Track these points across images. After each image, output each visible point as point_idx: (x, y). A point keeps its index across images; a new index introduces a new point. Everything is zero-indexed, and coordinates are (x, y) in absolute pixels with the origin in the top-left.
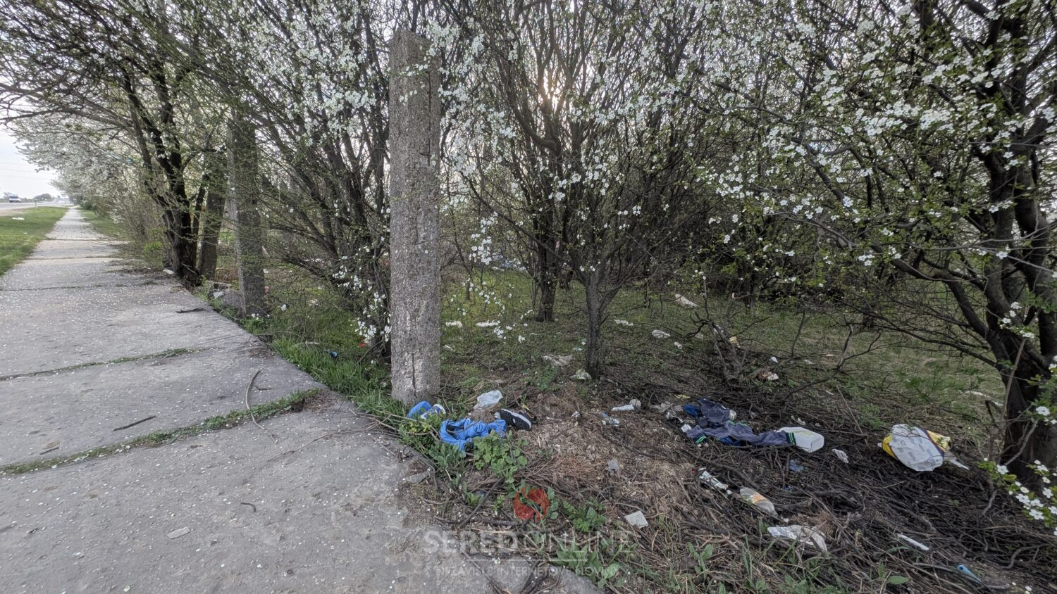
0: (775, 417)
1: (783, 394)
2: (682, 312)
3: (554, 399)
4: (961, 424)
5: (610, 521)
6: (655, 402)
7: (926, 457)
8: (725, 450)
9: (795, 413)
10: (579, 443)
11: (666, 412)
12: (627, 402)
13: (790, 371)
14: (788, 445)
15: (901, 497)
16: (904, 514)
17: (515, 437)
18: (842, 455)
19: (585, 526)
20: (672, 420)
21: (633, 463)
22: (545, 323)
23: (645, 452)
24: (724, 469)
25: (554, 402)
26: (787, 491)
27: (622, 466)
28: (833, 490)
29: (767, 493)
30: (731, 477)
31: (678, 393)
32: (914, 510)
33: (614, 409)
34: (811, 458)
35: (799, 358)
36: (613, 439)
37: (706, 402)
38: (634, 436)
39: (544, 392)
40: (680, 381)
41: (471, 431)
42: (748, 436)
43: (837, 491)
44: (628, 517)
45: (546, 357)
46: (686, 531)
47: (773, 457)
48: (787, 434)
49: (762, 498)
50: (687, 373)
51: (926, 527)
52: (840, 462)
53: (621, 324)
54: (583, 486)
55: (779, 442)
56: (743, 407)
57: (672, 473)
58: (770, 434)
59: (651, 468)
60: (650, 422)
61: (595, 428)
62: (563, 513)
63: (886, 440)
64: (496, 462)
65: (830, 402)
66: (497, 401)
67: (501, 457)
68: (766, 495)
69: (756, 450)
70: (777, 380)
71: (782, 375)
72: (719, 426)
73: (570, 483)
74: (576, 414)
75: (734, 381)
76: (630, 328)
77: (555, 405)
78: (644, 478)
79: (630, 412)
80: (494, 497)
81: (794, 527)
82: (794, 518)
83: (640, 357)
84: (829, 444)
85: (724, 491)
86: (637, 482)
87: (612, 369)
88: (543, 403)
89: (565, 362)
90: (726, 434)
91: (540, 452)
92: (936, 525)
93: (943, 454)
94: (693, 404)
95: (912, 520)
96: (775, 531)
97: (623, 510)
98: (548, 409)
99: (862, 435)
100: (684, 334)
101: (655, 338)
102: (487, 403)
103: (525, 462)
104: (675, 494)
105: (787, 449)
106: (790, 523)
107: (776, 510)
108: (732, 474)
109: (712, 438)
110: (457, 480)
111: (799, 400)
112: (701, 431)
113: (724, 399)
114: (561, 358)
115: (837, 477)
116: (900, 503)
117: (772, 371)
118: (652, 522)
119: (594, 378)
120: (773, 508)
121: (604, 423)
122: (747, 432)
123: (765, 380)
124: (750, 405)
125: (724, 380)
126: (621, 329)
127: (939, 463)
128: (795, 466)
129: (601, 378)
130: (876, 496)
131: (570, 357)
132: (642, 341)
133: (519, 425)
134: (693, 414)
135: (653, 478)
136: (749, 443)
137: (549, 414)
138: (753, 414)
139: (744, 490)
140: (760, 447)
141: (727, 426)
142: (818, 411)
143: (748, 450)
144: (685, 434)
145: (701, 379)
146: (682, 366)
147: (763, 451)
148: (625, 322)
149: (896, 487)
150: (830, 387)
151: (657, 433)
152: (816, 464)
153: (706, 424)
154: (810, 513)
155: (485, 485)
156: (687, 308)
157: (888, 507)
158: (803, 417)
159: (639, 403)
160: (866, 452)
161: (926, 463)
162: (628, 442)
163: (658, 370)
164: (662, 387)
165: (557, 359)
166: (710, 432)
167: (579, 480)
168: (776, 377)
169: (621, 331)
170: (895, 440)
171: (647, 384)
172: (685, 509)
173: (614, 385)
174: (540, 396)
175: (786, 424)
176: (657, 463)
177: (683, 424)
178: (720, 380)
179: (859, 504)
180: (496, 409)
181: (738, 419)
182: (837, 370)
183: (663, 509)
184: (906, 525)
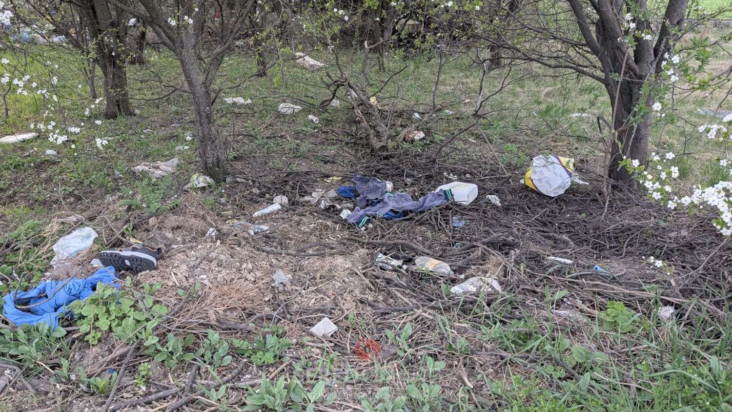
0: (429, 177)
1: (431, 152)
2: (308, 76)
3: (173, 220)
4: (577, 145)
5: (294, 341)
6: (304, 193)
7: (560, 182)
8: (390, 226)
9: (446, 169)
10: (229, 266)
11: (319, 202)
12: (271, 202)
13: (434, 125)
14: (448, 203)
15: (545, 225)
16: (549, 238)
17: (136, 284)
18: (495, 199)
19: (269, 358)
20: (327, 209)
21: (301, 269)
22: (122, 120)
23: (311, 252)
24: (395, 244)
25: (175, 224)
26: (456, 249)
27: (290, 276)
28: (495, 235)
29: (440, 256)
30: (404, 250)
31: (328, 176)
32: (555, 232)
33: (256, 214)
34: (470, 210)
35: (440, 110)
36: (268, 248)
37: (360, 179)
38: (291, 239)
39: (156, 214)
40: (326, 162)
41: (62, 296)
42: (409, 205)
43: (497, 235)
44: (313, 330)
45: (140, 168)
46: (378, 320)
47: (436, 219)
48: (445, 192)
49: (437, 262)
50: (331, 151)
51: (566, 243)
52: (494, 206)
53: (234, 103)
54: (250, 315)
55: (438, 202)
56: (397, 176)
57: (349, 265)
58: (429, 196)
59: (322, 268)
60: (304, 219)
61: (243, 243)
62: (236, 353)
63: (528, 175)
64: (118, 325)
65: (475, 150)
66: (90, 242)
67: (124, 316)
68: (441, 257)
69: (420, 216)
70: (424, 139)
71: (428, 132)
72: (379, 202)
73: (232, 316)
74: (212, 232)
75: (384, 148)
76: (247, 106)
77: (178, 227)
78: (318, 281)
79: (278, 212)
80: (133, 370)
81: (471, 280)
82: (469, 272)
83: (271, 143)
84: (483, 191)
85: (400, 267)
86: (312, 288)
87: (238, 165)
88: (160, 229)
89: (170, 170)
90: (387, 209)
91: (180, 292)
92: (573, 240)
93: (570, 175)
94: (347, 184)
95: (556, 241)
96: (456, 289)
97: (305, 323)
98: (169, 235)
99: (507, 175)
100: (317, 103)
101: (284, 115)
102: (72, 250)
103: (164, 311)
104: (356, 285)
105: (447, 208)
106: (466, 278)
107: (451, 270)
108: (404, 247)
109: (374, 217)
110: (65, 369)
111: (447, 154)
112: (362, 212)
113: (378, 171)
114: (162, 165)
115: (494, 222)
116: (546, 229)
117: (417, 129)
118: (341, 324)
119: (218, 181)
120: (449, 268)
121: (252, 233)
122: (407, 200)
123: (412, 141)
124: (403, 171)
125: (373, 150)
126: (236, 110)
127: (569, 184)
128: (457, 222)
129: (228, 180)
130: (529, 229)
131: (176, 161)
132: (268, 121)
133: (135, 267)
134: (350, 195)
135: (329, 277)
136: (411, 212)
137: (175, 242)
138: (409, 180)
139: (418, 260)
140: (421, 212)
141: (386, 199)
142: (465, 161)
143: (411, 219)
144: (346, 220)
145: (348, 154)
146: (323, 143)
147: (426, 216)
148: (240, 100)
149: (541, 216)
150: (472, 134)
151: (315, 228)
152: (475, 214)
153: (365, 203)
154: (482, 262)
155: (113, 361)
156: (313, 70)
157: (538, 236)
158: (453, 171)
159: (285, 200)
160: (513, 192)
161: (559, 187)
162: (287, 248)
163: (297, 154)
164: (307, 173)
165: (157, 168)
166: (370, 211)
167: (244, 309)
168: (422, 135)
169: (236, 113)
170: (535, 172)
171: (289, 174)
172: (370, 299)
173: (246, 186)
174: (152, 221)
175: (441, 184)
176: (328, 259)
177: (341, 211)
178: (368, 151)
179: (516, 241)
180: (92, 254)
181: (395, 189)
182: (476, 115)
183: (349, 306)
184: (553, 247)
